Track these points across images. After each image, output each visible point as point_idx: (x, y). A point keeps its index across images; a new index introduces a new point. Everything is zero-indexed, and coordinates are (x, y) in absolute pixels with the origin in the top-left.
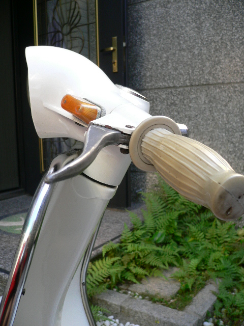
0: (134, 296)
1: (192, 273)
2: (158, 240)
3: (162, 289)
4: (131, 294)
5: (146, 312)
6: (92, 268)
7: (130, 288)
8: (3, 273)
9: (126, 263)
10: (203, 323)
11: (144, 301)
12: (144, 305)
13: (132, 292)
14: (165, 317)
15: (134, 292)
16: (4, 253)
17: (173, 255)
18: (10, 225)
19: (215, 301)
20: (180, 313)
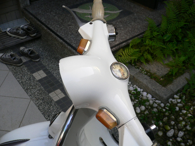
0: (142, 71)
1: (179, 64)
2: (165, 40)
3: (159, 70)
4: (141, 70)
5: (145, 83)
6: (122, 53)
7: (141, 66)
8: (75, 51)
9: (142, 52)
10: (174, 95)
11: (146, 76)
12: (145, 78)
13: (142, 68)
14: (154, 89)
15: (143, 69)
16: (77, 36)
17: (172, 50)
18: (82, 12)
19: (186, 85)
20: (163, 88)
